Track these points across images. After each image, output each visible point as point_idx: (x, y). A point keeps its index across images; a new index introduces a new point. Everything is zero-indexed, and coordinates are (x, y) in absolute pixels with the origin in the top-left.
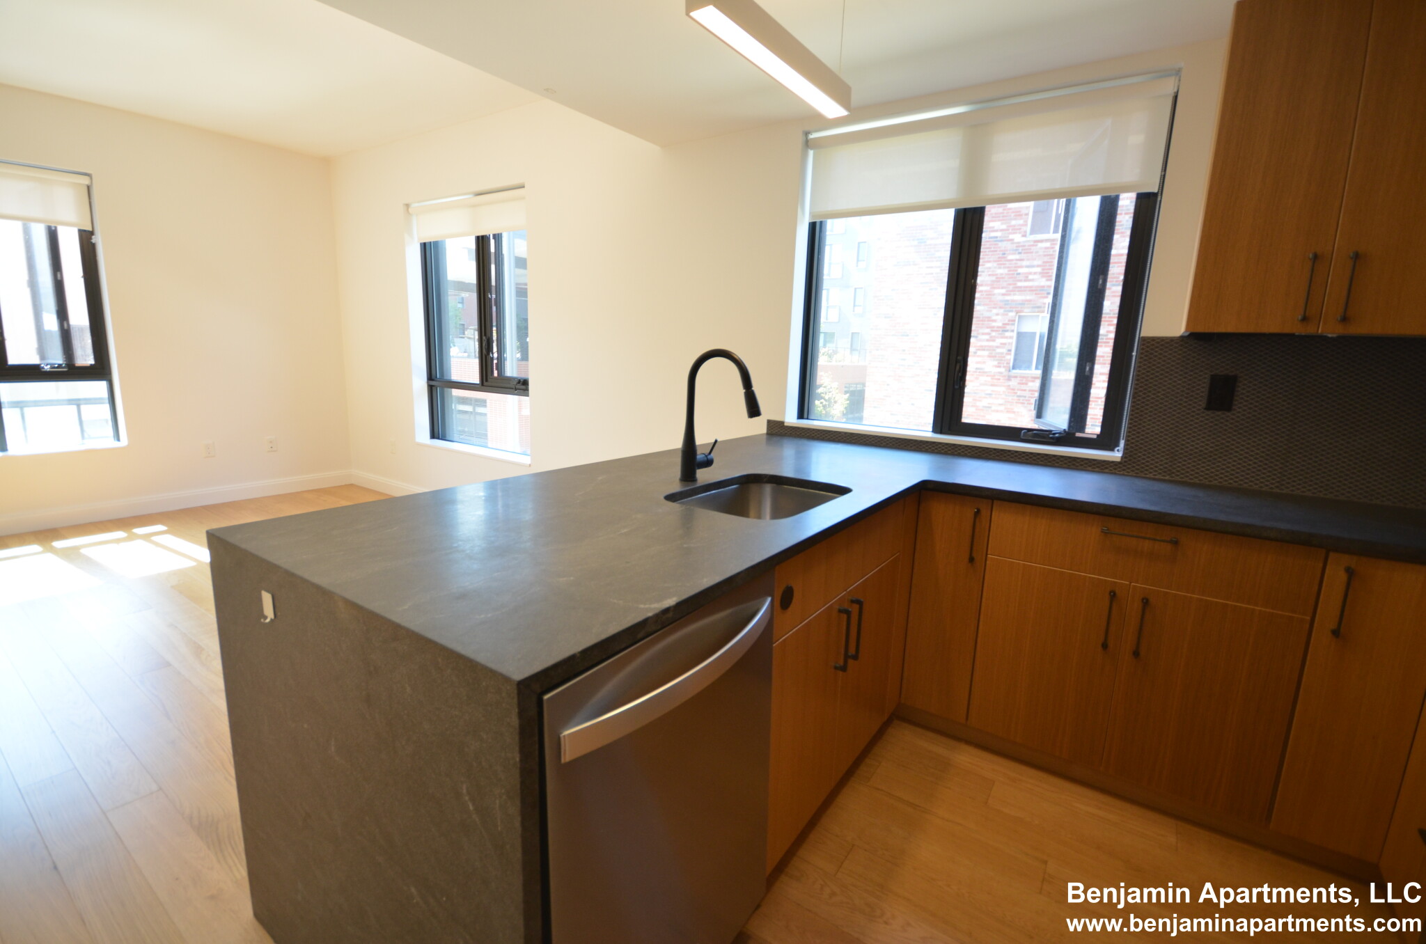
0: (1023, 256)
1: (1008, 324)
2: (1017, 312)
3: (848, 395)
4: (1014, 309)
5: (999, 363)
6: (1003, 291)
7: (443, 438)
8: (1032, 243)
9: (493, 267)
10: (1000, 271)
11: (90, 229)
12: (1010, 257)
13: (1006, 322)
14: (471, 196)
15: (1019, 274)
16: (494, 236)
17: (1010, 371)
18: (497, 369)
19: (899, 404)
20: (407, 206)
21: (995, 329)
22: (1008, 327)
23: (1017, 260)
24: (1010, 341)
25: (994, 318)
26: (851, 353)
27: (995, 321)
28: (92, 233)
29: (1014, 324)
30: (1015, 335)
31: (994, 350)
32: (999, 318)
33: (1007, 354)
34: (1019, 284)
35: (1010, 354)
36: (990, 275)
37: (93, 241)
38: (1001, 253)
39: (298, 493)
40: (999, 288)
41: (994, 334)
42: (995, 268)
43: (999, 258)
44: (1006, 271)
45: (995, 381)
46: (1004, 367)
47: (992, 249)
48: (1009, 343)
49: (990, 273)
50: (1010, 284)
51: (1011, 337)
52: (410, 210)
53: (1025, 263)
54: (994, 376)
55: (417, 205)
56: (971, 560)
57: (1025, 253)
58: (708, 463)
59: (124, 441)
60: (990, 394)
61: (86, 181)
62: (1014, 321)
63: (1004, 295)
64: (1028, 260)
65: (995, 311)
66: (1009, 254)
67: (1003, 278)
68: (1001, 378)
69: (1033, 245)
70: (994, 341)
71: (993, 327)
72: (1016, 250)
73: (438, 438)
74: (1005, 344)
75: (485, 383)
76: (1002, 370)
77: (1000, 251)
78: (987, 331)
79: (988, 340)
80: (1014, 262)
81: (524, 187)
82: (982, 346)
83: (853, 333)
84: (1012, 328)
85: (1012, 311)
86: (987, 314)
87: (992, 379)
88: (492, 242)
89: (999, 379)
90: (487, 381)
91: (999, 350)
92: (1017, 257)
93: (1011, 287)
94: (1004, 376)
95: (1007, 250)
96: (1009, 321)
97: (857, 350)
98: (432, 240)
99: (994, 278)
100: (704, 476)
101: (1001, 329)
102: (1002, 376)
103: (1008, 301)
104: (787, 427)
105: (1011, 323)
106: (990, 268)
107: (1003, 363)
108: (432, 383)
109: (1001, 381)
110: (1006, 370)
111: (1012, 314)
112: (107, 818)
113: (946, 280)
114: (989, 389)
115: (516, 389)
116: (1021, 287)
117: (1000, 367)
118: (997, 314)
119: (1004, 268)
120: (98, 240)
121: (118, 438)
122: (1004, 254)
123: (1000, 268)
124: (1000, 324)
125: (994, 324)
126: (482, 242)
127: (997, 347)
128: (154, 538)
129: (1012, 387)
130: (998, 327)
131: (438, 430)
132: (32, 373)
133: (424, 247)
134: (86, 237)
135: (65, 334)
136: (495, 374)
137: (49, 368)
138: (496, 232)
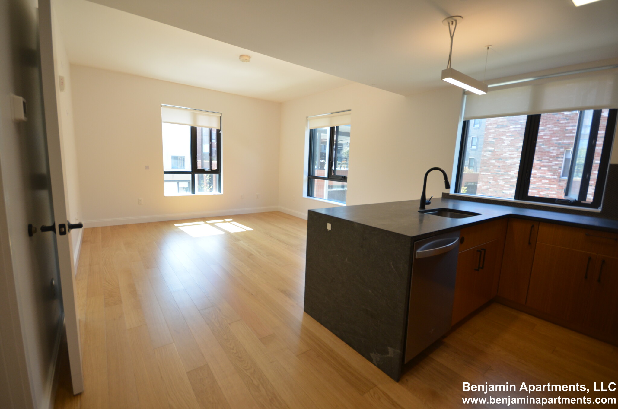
0: (569, 121)
1: (560, 154)
2: (565, 149)
3: (466, 187)
4: (564, 147)
5: (554, 174)
6: (557, 138)
7: (311, 196)
8: (575, 115)
9: (335, 136)
10: (555, 129)
12: (561, 122)
13: (559, 153)
14: (330, 114)
15: (567, 130)
16: (336, 127)
17: (560, 177)
18: (334, 172)
19: (496, 192)
20: (307, 117)
21: (552, 157)
22: (560, 156)
23: (566, 123)
24: (561, 163)
25: (552, 151)
26: (469, 168)
27: (552, 153)
28: (220, 130)
29: (563, 155)
30: (564, 160)
31: (552, 167)
32: (555, 151)
33: (559, 169)
34: (567, 135)
35: (561, 169)
36: (549, 131)
37: (220, 133)
38: (556, 120)
39: (263, 213)
40: (554, 137)
41: (551, 159)
42: (553, 127)
43: (555, 122)
44: (559, 129)
45: (551, 182)
46: (557, 175)
47: (551, 118)
48: (560, 164)
49: (550, 130)
50: (561, 135)
51: (562, 161)
52: (308, 119)
53: (570, 125)
54: (551, 180)
55: (310, 117)
56: (530, 243)
57: (570, 120)
58: (429, 203)
59: (222, 192)
60: (548, 189)
61: (220, 115)
62: (564, 153)
63: (557, 140)
64: (572, 123)
65: (552, 148)
66: (561, 120)
67: (557, 132)
68: (555, 181)
69: (575, 116)
70: (551, 162)
71: (551, 156)
72: (565, 118)
74: (557, 164)
75: (329, 177)
76: (556, 177)
77: (556, 119)
78: (547, 158)
79: (547, 162)
80: (564, 124)
81: (351, 110)
82: (544, 165)
83: (470, 159)
84: (562, 156)
85: (562, 148)
86: (547, 150)
87: (549, 181)
88: (336, 129)
89: (554, 181)
90: (330, 176)
91: (554, 167)
92: (566, 122)
93: (562, 136)
94: (557, 180)
95: (560, 119)
96: (561, 153)
97: (472, 166)
98: (314, 129)
99: (552, 132)
100: (427, 207)
101: (555, 157)
102: (555, 180)
103: (560, 143)
104: (451, 195)
105: (561, 154)
106: (549, 127)
107: (556, 174)
108: (309, 177)
109: (555, 182)
110: (558, 177)
111: (562, 150)
113: (523, 133)
114: (547, 186)
115: (341, 180)
116: (568, 136)
117: (554, 175)
118: (553, 150)
119: (558, 127)
120: (222, 132)
121: (220, 191)
122: (558, 120)
123: (556, 127)
124: (555, 155)
125: (551, 154)
126: (332, 129)
127: (553, 166)
128: (231, 222)
129: (561, 185)
130: (554, 156)
131: (310, 193)
132: (202, 171)
133: (311, 131)
134: (218, 132)
135: (211, 160)
136: (333, 174)
137: (207, 170)
138: (337, 126)
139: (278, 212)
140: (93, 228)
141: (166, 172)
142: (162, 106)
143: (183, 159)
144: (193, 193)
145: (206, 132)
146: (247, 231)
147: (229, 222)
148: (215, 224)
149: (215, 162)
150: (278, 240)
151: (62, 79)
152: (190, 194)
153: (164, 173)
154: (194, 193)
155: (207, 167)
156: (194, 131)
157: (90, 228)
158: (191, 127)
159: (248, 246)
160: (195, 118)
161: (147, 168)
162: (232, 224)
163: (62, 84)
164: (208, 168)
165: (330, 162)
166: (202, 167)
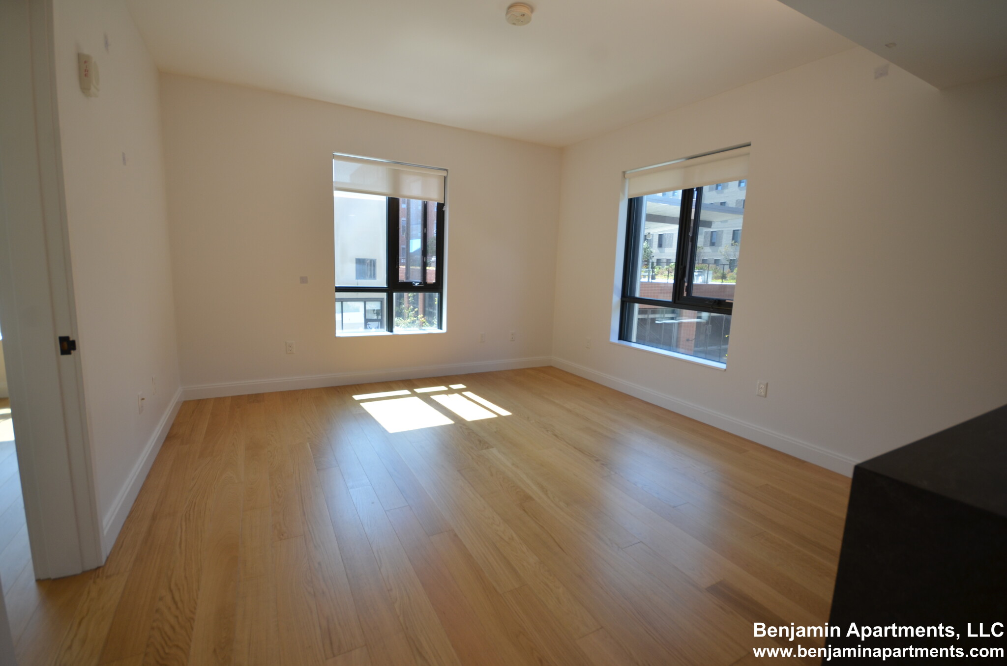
7: (627, 340)
11: (443, 203)
14: (685, 159)
16: (699, 189)
18: (687, 290)
20: (624, 173)
28: (443, 205)
37: (444, 209)
52: (625, 175)
55: (630, 172)
59: (444, 329)
61: (444, 174)
73: (623, 340)
75: (677, 301)
81: (749, 145)
88: (695, 193)
90: (678, 299)
98: (636, 196)
108: (624, 299)
112: (386, 514)
120: (447, 209)
121: (440, 326)
126: (687, 194)
132: (408, 287)
133: (631, 201)
134: (440, 207)
135: (425, 265)
136: (685, 294)
137: (417, 284)
138: (699, 186)
139: (551, 367)
140: (199, 401)
141: (340, 290)
142: (334, 157)
143: (373, 263)
144: (389, 331)
145: (416, 207)
146: (500, 416)
147: (459, 391)
148: (433, 397)
149: (432, 269)
150: (575, 448)
151: (85, 62)
152: (384, 332)
153: (335, 290)
154: (392, 331)
155: (416, 279)
156: (393, 207)
157: (194, 400)
158: (389, 198)
159: (513, 464)
160: (395, 180)
161: (304, 280)
162: (466, 399)
163: (86, 75)
164: (420, 281)
165: (680, 267)
166: (407, 278)
